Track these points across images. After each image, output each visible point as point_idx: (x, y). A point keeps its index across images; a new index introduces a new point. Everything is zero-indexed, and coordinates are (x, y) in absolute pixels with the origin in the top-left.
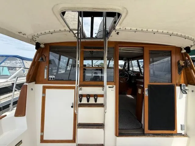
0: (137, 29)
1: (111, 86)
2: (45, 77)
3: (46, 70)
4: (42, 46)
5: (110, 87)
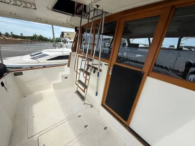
2: (79, 50)
3: (79, 45)
4: (78, 29)
5: (105, 64)
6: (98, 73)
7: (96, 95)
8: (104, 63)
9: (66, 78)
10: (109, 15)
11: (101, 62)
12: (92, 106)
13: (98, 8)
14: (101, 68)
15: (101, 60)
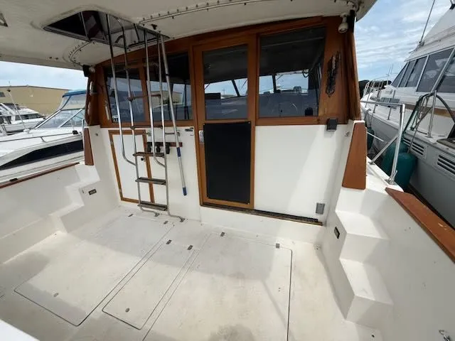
0: (208, 4)
1: (188, 128)
2: (108, 118)
3: (106, 107)
4: (92, 70)
5: (187, 130)
6: (178, 149)
7: (185, 194)
8: (182, 129)
9: (92, 192)
10: (170, 40)
11: (178, 128)
12: (182, 220)
13: (155, 29)
14: (182, 139)
15: (177, 126)
